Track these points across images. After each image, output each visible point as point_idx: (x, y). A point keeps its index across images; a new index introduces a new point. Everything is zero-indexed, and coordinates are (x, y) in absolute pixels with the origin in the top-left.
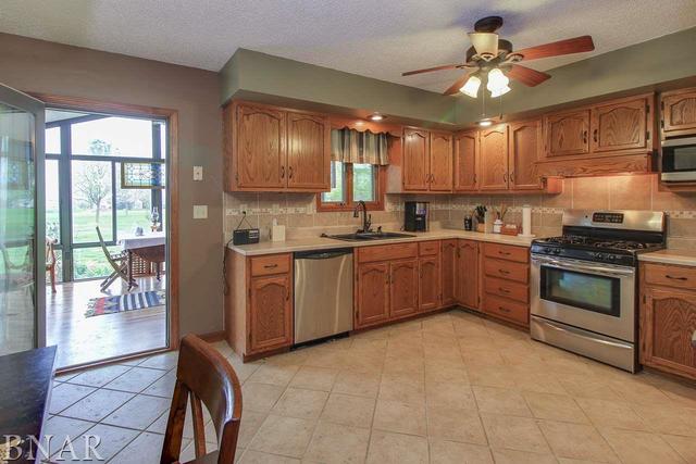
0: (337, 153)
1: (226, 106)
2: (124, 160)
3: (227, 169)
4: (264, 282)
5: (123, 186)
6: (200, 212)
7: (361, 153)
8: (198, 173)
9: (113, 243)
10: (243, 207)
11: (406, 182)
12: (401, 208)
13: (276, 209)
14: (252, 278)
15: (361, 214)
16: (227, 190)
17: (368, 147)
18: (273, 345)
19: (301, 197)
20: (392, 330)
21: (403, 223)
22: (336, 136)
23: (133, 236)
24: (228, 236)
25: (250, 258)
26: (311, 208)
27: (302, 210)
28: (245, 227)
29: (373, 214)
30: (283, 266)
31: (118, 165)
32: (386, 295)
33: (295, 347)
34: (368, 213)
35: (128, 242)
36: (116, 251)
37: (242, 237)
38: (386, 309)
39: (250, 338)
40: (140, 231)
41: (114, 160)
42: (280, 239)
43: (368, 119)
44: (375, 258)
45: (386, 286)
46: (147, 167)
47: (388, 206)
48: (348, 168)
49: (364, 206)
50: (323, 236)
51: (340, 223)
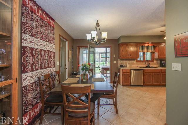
0: (141, 50)
1: (119, 44)
2: (101, 53)
3: (119, 55)
4: (125, 73)
5: (101, 58)
6: (115, 62)
7: (147, 50)
8: (114, 56)
9: (100, 67)
10: (122, 61)
11: (159, 56)
12: (159, 62)
13: (128, 62)
14: (123, 73)
15: (147, 63)
16: (119, 58)
17: (149, 49)
18: (127, 84)
19: (133, 59)
20: (153, 87)
21: (159, 65)
22: (141, 47)
23: (103, 66)
24: (119, 66)
25: (123, 69)
26: (135, 61)
27: (133, 62)
28: (122, 64)
29: (150, 63)
30: (128, 71)
31: (100, 54)
32: (152, 80)
33: (131, 86)
34: (149, 63)
35: (103, 67)
36: (100, 69)
37: (121, 66)
38: (152, 83)
39: (123, 82)
40: (104, 65)
41: (100, 53)
42: (128, 67)
43: (148, 43)
44: (149, 72)
45: (152, 78)
46: (105, 54)
47: (155, 61)
48: (144, 54)
49: (148, 61)
50: (138, 67)
51: (142, 65)
